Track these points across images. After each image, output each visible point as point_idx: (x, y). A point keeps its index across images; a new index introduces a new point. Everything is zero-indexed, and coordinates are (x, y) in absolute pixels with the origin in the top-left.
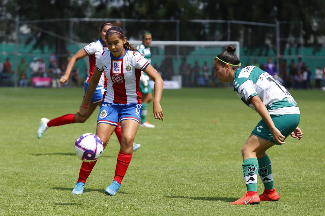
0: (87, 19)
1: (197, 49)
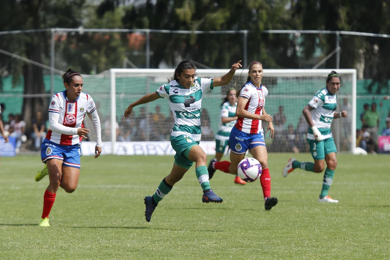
0: (81, 30)
1: (279, 81)
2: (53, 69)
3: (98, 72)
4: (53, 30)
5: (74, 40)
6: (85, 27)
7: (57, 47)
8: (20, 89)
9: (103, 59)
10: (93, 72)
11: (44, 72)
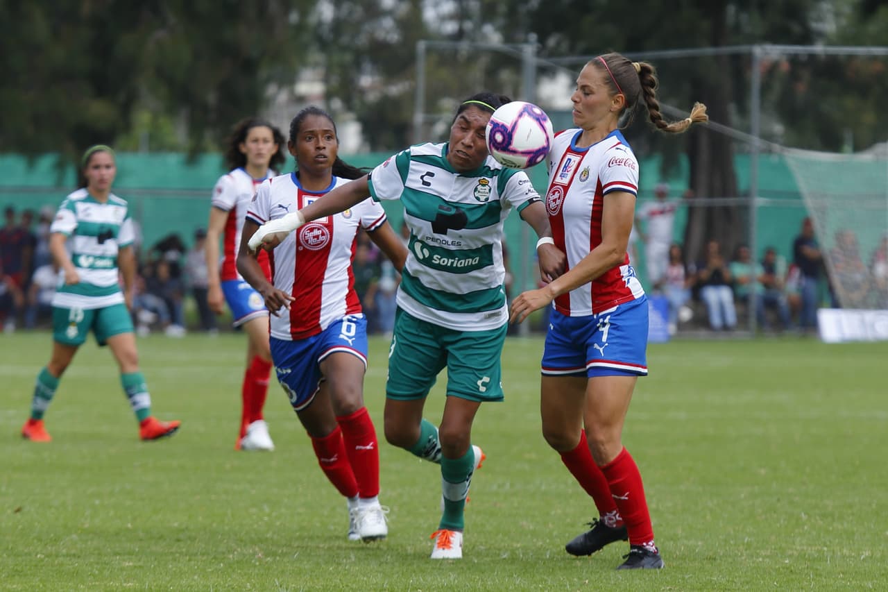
2: (756, 142)
3: (858, 148)
4: (758, 50)
5: (806, 75)
6: (830, 43)
7: (765, 88)
8: (679, 186)
9: (869, 118)
10: (848, 147)
11: (735, 146)
